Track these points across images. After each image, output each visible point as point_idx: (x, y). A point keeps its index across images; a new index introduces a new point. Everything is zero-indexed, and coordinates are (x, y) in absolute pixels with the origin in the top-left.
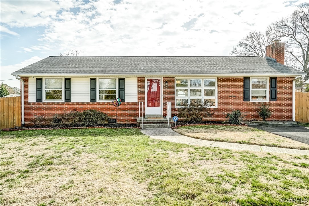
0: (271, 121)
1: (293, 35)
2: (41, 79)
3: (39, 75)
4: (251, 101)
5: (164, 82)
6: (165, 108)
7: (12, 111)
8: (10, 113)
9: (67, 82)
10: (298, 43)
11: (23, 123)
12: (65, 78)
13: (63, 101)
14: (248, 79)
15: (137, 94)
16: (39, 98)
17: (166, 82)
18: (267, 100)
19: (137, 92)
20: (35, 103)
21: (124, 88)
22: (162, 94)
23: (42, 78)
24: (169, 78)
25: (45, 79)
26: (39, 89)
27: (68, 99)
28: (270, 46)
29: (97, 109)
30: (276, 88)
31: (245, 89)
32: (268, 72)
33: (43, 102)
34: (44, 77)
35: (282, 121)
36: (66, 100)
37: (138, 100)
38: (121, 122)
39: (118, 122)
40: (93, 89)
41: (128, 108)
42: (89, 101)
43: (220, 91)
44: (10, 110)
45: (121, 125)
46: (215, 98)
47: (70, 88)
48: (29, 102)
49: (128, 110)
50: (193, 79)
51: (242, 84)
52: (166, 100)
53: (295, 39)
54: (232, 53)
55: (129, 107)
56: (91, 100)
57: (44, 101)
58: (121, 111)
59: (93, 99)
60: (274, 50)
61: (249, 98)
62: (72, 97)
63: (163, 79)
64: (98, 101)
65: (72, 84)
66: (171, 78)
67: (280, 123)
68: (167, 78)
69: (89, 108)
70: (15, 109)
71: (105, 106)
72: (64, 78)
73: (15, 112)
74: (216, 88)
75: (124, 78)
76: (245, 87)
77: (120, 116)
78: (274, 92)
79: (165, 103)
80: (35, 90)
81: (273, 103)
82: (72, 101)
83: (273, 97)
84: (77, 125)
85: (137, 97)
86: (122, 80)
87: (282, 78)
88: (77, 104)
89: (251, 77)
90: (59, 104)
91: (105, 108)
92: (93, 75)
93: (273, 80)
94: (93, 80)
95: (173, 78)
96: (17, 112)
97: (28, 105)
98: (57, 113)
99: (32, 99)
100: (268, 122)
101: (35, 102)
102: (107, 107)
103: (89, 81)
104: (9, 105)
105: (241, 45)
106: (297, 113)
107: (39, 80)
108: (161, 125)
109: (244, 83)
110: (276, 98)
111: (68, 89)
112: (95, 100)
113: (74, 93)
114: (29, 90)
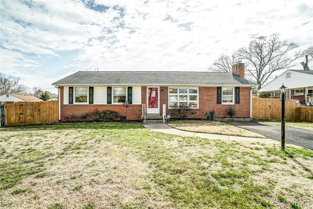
0: (236, 118)
1: (250, 58)
2: (72, 88)
3: (71, 85)
4: (222, 104)
5: (161, 90)
6: (161, 109)
7: (52, 110)
8: (51, 112)
9: (91, 89)
10: (253, 64)
11: (60, 119)
12: (89, 87)
13: (88, 103)
14: (221, 88)
16: (71, 102)
18: (233, 103)
19: (141, 97)
21: (132, 94)
22: (159, 99)
23: (73, 87)
25: (75, 88)
26: (71, 95)
27: (91, 102)
28: (235, 65)
29: (112, 109)
30: (239, 95)
31: (218, 95)
32: (233, 83)
33: (74, 104)
34: (74, 86)
35: (243, 118)
36: (90, 103)
37: (142, 103)
38: (129, 119)
39: (127, 119)
40: (109, 95)
41: (134, 109)
42: (106, 104)
43: (201, 97)
44: (51, 110)
45: (129, 121)
46: (197, 102)
47: (93, 94)
48: (64, 104)
50: (181, 88)
51: (216, 91)
52: (162, 103)
53: (252, 61)
54: (209, 70)
56: (108, 103)
57: (75, 103)
58: (129, 111)
59: (109, 102)
60: (238, 68)
61: (221, 102)
62: (94, 101)
63: (160, 88)
64: (113, 103)
65: (94, 91)
66: (166, 87)
67: (242, 119)
68: (163, 87)
69: (107, 109)
70: (54, 109)
73: (54, 111)
74: (197, 94)
75: (132, 87)
76: (218, 94)
77: (129, 114)
78: (238, 97)
79: (161, 105)
80: (68, 96)
81: (237, 105)
82: (94, 104)
83: (237, 102)
84: (98, 121)
85: (141, 100)
86: (130, 88)
87: (243, 88)
88: (98, 105)
89: (222, 87)
90: (85, 105)
91: (117, 109)
92: (109, 85)
93: (237, 89)
94: (109, 89)
96: (56, 111)
97: (63, 106)
98: (83, 112)
99: (66, 102)
100: (233, 119)
101: (68, 104)
102: (119, 108)
103: (107, 89)
104: (50, 106)
105: (215, 64)
106: (253, 112)
107: (71, 89)
108: (158, 121)
109: (218, 91)
110: (239, 102)
111: (91, 95)
112: (111, 103)
113: (96, 97)
114: (64, 96)
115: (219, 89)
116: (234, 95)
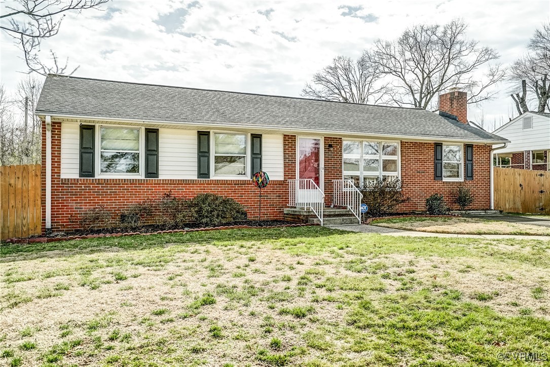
0: (473, 210)
1: (401, 73)
2: (91, 128)
3: (88, 119)
4: (443, 180)
5: (327, 144)
6: (327, 191)
7: (19, 197)
8: (12, 202)
9: (152, 136)
10: (408, 88)
11: (48, 225)
13: (141, 175)
14: (441, 145)
15: (282, 166)
16: (86, 169)
17: (330, 146)
18: (461, 179)
19: (282, 162)
20: (78, 179)
22: (323, 166)
23: (94, 126)
24: (334, 138)
25: (103, 128)
26: (87, 150)
27: (152, 172)
28: (446, 95)
29: (212, 190)
30: (472, 160)
31: (437, 161)
32: (462, 137)
33: (97, 177)
34: (98, 122)
35: (483, 210)
36: (148, 174)
37: (284, 176)
38: (255, 217)
39: (250, 217)
40: (203, 154)
41: (268, 192)
42: (195, 178)
43: (405, 164)
44: (12, 196)
46: (397, 174)
47: (156, 151)
48: (62, 176)
49: (269, 194)
51: (432, 153)
52: (330, 176)
53: (404, 80)
55: (270, 189)
56: (200, 175)
57: (99, 175)
58: (255, 196)
59: (203, 172)
60: (455, 102)
61: (441, 176)
62: (160, 168)
63: (325, 140)
65: (160, 140)
66: (337, 138)
67: (483, 213)
68: (331, 138)
69: (197, 191)
70: (25, 194)
71: (227, 187)
72: (143, 128)
73: (25, 201)
74: (397, 158)
75: (261, 135)
76: (436, 159)
77: (255, 205)
78: (470, 166)
79: (327, 183)
80: (78, 152)
81: (469, 182)
82: (161, 177)
83: (469, 175)
85: (282, 170)
86: (256, 138)
87: (479, 147)
88: (172, 182)
89: (443, 143)
90: (132, 182)
91: (226, 192)
92: (203, 126)
93: (468, 147)
94: (203, 136)
95: (339, 138)
96: (32, 199)
97: (60, 185)
98: (131, 202)
99: (70, 170)
100: (469, 212)
101: (77, 177)
102: (230, 189)
103: (196, 137)
104: (10, 185)
105: (319, 79)
106: (495, 199)
107: (87, 131)
108: (346, 219)
109: (436, 152)
110: (472, 177)
111: (152, 151)
112: (207, 175)
113: (166, 159)
114: (63, 151)
115: (438, 145)
116: (462, 162)
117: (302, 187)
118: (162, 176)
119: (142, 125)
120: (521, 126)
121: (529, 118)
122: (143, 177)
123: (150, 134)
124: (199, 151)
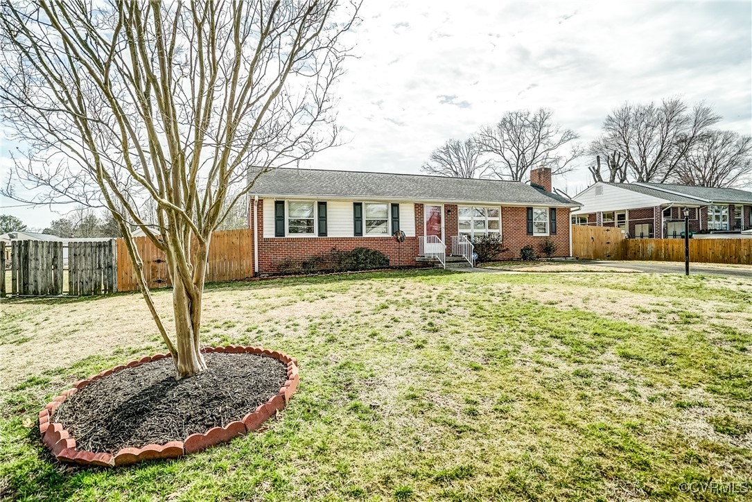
0: (554, 257)
2: (282, 203)
3: (279, 196)
4: (534, 235)
5: (446, 210)
6: (447, 244)
7: (238, 252)
8: (234, 255)
11: (256, 270)
12: (318, 202)
13: (315, 235)
15: (414, 226)
16: (279, 232)
17: (449, 211)
18: (548, 234)
19: (414, 223)
23: (284, 201)
25: (290, 203)
26: (279, 218)
27: (323, 233)
29: (364, 246)
30: (555, 220)
31: (528, 221)
32: (549, 201)
33: (286, 237)
34: (286, 198)
36: (320, 234)
37: (416, 233)
38: (396, 264)
39: (391, 264)
40: (358, 219)
41: (405, 245)
42: (353, 236)
43: (505, 223)
44: (234, 251)
46: (499, 231)
47: (326, 217)
48: (264, 237)
49: (405, 247)
51: (525, 214)
52: (449, 233)
55: (407, 243)
56: (356, 234)
57: (288, 235)
59: (358, 232)
60: (542, 176)
61: (532, 232)
62: (328, 229)
66: (453, 205)
67: (563, 259)
68: (450, 205)
69: (354, 245)
70: (242, 249)
71: (375, 242)
72: (316, 202)
73: (242, 253)
74: (499, 219)
76: (528, 219)
77: (395, 255)
78: (554, 224)
79: (447, 238)
80: (274, 219)
81: (553, 237)
82: (328, 236)
83: (553, 231)
85: (414, 229)
86: (395, 206)
87: (560, 209)
88: (337, 239)
89: (533, 207)
90: (310, 240)
91: (374, 246)
92: (357, 198)
93: (553, 210)
94: (358, 206)
95: (455, 205)
96: (246, 253)
97: (264, 242)
98: (308, 254)
99: (269, 232)
100: (552, 258)
101: (274, 237)
102: (377, 244)
103: (352, 207)
104: (232, 243)
106: (573, 248)
107: (279, 204)
109: (528, 214)
110: (555, 232)
111: (323, 219)
112: (361, 234)
113: (332, 223)
114: (264, 219)
115: (530, 209)
116: (548, 221)
117: (429, 241)
118: (330, 235)
119: (316, 199)
120: (594, 193)
121: (600, 187)
122: (317, 236)
123: (321, 206)
124: (355, 217)
